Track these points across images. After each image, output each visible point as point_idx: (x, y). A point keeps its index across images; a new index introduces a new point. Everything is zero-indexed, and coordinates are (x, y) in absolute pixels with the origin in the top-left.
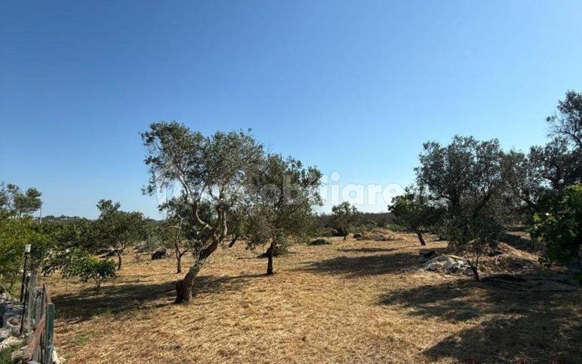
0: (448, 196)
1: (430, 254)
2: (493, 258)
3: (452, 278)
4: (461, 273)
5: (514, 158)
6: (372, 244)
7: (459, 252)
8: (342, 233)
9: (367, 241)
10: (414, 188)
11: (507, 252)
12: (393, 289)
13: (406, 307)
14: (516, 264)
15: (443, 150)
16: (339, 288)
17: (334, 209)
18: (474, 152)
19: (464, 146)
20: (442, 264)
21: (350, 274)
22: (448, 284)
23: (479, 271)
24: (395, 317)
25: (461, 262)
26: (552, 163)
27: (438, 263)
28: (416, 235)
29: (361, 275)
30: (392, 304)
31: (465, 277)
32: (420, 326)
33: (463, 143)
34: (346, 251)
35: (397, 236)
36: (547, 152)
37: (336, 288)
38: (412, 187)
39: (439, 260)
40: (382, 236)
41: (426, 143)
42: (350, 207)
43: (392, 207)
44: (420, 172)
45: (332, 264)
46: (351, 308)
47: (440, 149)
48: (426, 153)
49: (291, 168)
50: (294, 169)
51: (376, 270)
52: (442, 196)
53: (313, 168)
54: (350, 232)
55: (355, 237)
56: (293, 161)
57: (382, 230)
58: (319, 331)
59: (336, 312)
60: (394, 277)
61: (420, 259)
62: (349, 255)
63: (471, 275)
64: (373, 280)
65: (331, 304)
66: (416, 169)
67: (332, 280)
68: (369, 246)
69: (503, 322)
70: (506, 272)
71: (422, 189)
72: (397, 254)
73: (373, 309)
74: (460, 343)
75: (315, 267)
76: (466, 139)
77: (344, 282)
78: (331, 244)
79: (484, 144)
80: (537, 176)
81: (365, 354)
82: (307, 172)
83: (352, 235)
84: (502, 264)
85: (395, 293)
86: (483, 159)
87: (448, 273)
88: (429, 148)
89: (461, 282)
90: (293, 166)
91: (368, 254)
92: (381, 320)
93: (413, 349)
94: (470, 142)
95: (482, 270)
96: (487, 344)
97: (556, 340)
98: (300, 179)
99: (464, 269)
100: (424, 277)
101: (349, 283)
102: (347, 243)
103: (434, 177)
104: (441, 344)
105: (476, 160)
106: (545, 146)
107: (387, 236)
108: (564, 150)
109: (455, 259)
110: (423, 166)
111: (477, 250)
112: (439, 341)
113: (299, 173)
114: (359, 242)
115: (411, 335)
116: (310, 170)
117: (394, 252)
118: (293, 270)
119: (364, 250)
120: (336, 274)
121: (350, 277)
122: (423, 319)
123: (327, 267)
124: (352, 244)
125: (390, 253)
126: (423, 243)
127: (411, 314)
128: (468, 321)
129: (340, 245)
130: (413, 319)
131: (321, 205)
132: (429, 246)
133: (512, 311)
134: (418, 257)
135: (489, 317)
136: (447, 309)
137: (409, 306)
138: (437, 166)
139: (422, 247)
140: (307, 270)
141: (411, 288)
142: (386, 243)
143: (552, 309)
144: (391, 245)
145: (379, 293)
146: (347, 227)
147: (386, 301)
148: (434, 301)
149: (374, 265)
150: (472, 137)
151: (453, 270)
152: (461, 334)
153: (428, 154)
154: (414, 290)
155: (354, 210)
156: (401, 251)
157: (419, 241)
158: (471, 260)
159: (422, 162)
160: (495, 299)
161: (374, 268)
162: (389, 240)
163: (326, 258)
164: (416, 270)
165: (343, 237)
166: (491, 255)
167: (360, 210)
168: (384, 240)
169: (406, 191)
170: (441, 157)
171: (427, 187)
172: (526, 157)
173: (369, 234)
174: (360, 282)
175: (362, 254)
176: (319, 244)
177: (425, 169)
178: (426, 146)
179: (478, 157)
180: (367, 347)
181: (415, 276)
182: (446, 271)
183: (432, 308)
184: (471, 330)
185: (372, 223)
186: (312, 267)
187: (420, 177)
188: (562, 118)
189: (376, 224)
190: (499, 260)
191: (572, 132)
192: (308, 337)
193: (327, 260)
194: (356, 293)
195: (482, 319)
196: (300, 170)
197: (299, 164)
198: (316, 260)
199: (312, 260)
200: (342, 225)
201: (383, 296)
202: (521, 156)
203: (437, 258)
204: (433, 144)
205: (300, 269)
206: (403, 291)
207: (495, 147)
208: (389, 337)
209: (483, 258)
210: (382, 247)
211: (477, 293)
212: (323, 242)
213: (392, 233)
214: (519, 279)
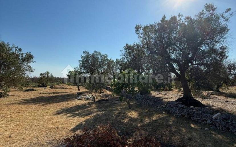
0: (90, 72)
1: (80, 94)
2: (101, 94)
3: (86, 102)
4: (90, 100)
5: (111, 62)
6: (58, 90)
7: (90, 93)
8: (44, 86)
9: (55, 89)
10: (78, 68)
11: (105, 92)
12: (63, 108)
13: (67, 114)
14: (107, 96)
15: (90, 55)
16: (37, 110)
17: (41, 75)
18: (100, 58)
19: (97, 55)
20: (84, 97)
21: (44, 103)
22: (85, 104)
23: (96, 99)
24: (61, 119)
25: (90, 96)
26: (121, 65)
27: (83, 97)
28: (77, 87)
29: (50, 103)
30: (61, 114)
31: (91, 101)
32: (71, 121)
33: (97, 54)
34: (44, 94)
35: (69, 87)
36: (120, 61)
37: (35, 110)
38: (77, 68)
39: (83, 96)
40: (63, 87)
41: (84, 51)
42: (50, 74)
43: (68, 75)
44: (81, 62)
45: (36, 100)
46: (41, 118)
47: (89, 54)
48: (84, 55)
49: (14, 51)
50: (17, 52)
51: (57, 101)
52: (88, 72)
53: (28, 53)
54: (48, 85)
55: (50, 88)
56: (17, 48)
57: (63, 84)
58: (21, 131)
59: (33, 121)
60: (65, 103)
61: (76, 96)
62: (45, 95)
63: (93, 100)
64: (55, 105)
65: (31, 118)
66: (79, 61)
67: (33, 107)
68: (56, 91)
69: (99, 115)
70: (104, 99)
71: (81, 69)
72: (68, 94)
73: (52, 117)
74: (84, 124)
75: (25, 102)
76: (98, 53)
77: (40, 107)
78: (37, 91)
79: (103, 55)
80: (117, 68)
81: (44, 136)
82: (24, 55)
83: (49, 87)
84: (103, 97)
85: (64, 109)
86: (102, 60)
87: (86, 100)
88: (85, 53)
89: (89, 103)
90: (16, 50)
91: (55, 95)
92: (55, 121)
93: (66, 130)
94: (99, 54)
95: (97, 98)
96: (93, 123)
97: (112, 118)
98: (20, 57)
99: (91, 98)
100: (77, 102)
101: (42, 107)
102: (46, 90)
103: (86, 65)
104: (77, 126)
105: (100, 60)
106: (120, 59)
107: (65, 87)
108: (124, 61)
109: (89, 95)
110: (82, 60)
111: (96, 92)
112: (77, 125)
113: (19, 55)
114: (52, 89)
115: (67, 125)
116: (27, 54)
117: (67, 93)
118: (10, 104)
119: (54, 93)
120: (37, 104)
121: (44, 105)
122: (72, 118)
123: (32, 101)
124: (48, 91)
125: (65, 94)
126: (79, 90)
127: (69, 116)
128: (88, 116)
129: (42, 91)
130: (69, 118)
131: (32, 71)
132: (81, 91)
133: (102, 111)
134: (76, 95)
135: (95, 113)
136: (83, 113)
137: (68, 114)
138: (87, 61)
139: (79, 91)
140: (19, 104)
141: (71, 107)
142: (64, 90)
143: (113, 109)
144: (67, 91)
145: (56, 110)
146: (47, 83)
147: (59, 113)
148: (78, 111)
149: (57, 99)
150: (100, 52)
151: (88, 99)
152: (85, 121)
153: (85, 55)
154: (72, 108)
155: (51, 75)
156: (70, 93)
157: (78, 89)
158: (93, 95)
159: (82, 58)
160: (98, 107)
161: (56, 100)
162: (66, 89)
163: (33, 97)
164: (74, 100)
165: (44, 88)
166: (100, 93)
167: (54, 76)
168: (64, 89)
169: (75, 69)
170: (89, 58)
171: (83, 68)
172: (114, 62)
173: (57, 86)
174: (49, 106)
175: (52, 95)
176: (30, 91)
177: (83, 61)
178: (84, 53)
179: (101, 59)
180: (46, 134)
181: (73, 102)
182: (85, 99)
183: (77, 113)
184: (89, 119)
185: (59, 82)
186: (23, 102)
187: (80, 64)
188: (124, 51)
189: (61, 82)
190: (102, 95)
191: (126, 56)
192: (13, 135)
193: (33, 98)
194: (45, 111)
195: (93, 115)
196: (21, 53)
197: (20, 50)
198: (26, 99)
199: (24, 98)
200: (44, 82)
201: (58, 111)
202: (113, 61)
203: (83, 95)
204: (87, 52)
205: (15, 103)
206: (67, 109)
207: (106, 57)
208: (57, 127)
209: (98, 94)
210: (62, 92)
211: (94, 106)
212: (33, 90)
213: (68, 86)
214: (107, 100)
